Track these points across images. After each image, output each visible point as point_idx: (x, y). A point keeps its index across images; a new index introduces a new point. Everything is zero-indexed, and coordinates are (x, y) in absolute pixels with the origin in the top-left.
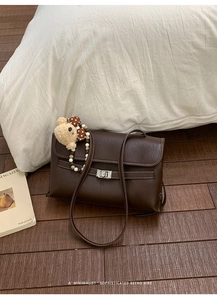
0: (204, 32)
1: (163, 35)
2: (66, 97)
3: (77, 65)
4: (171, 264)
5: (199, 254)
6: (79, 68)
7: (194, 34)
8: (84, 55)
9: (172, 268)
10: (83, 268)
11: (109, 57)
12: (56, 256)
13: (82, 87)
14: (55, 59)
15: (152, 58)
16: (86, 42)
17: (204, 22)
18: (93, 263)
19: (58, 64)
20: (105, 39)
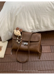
0: (50, 6)
1: (39, 7)
2: (13, 23)
3: (16, 15)
4: (39, 66)
5: (46, 64)
6: (17, 16)
7: (47, 7)
8: (18, 12)
9: (39, 67)
10: (17, 67)
11: (24, 13)
12: (11, 63)
13: (18, 21)
14: (10, 13)
15: (36, 13)
16: (18, 9)
17: (50, 4)
18: (20, 65)
19: (11, 15)
20: (23, 8)
